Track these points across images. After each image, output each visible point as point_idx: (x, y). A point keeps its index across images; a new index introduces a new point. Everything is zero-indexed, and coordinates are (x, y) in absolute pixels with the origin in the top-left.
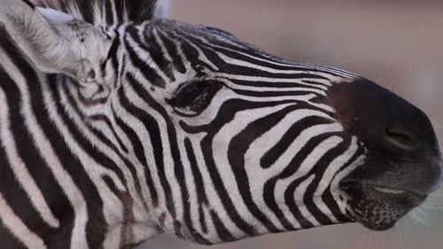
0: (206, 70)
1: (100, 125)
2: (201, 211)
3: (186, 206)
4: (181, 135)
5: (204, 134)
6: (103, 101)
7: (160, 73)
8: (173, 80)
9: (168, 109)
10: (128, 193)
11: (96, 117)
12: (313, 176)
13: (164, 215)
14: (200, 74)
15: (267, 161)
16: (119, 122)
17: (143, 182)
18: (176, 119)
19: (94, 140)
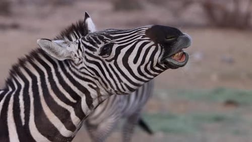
0: (107, 41)
1: (83, 70)
2: (121, 85)
3: (116, 85)
4: (107, 64)
5: (114, 61)
6: (82, 63)
7: (94, 47)
8: (98, 48)
9: (101, 57)
10: (98, 88)
11: (81, 69)
12: (151, 62)
13: (111, 90)
14: (105, 43)
15: (135, 61)
16: (88, 67)
17: (102, 82)
18: (104, 59)
19: (83, 75)
